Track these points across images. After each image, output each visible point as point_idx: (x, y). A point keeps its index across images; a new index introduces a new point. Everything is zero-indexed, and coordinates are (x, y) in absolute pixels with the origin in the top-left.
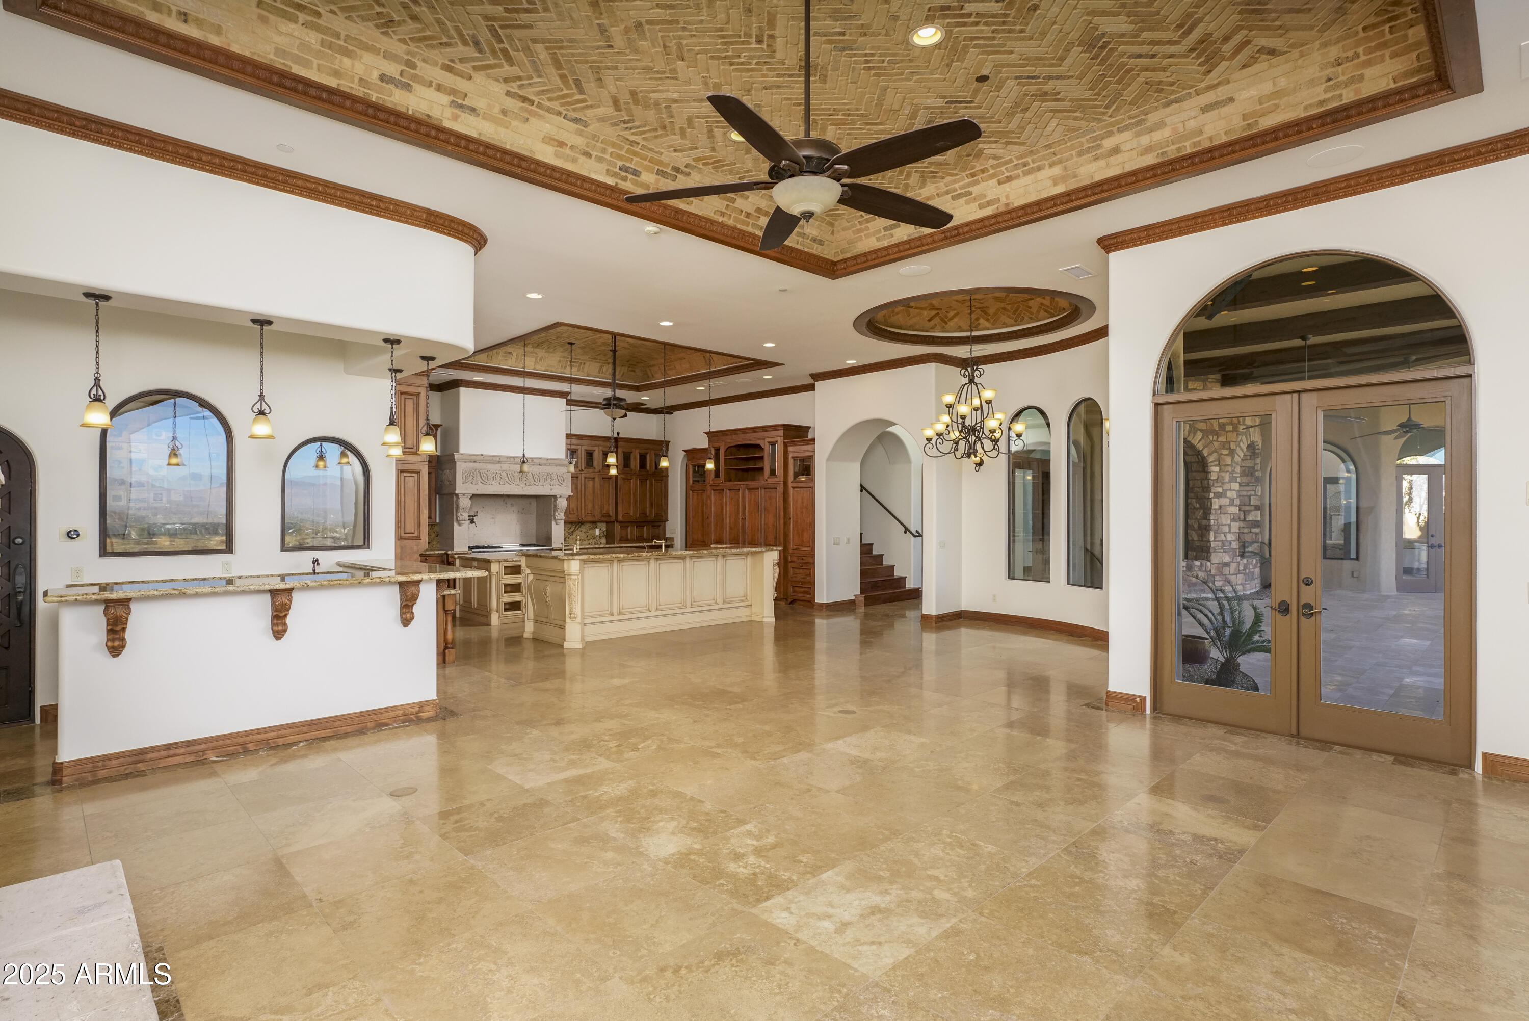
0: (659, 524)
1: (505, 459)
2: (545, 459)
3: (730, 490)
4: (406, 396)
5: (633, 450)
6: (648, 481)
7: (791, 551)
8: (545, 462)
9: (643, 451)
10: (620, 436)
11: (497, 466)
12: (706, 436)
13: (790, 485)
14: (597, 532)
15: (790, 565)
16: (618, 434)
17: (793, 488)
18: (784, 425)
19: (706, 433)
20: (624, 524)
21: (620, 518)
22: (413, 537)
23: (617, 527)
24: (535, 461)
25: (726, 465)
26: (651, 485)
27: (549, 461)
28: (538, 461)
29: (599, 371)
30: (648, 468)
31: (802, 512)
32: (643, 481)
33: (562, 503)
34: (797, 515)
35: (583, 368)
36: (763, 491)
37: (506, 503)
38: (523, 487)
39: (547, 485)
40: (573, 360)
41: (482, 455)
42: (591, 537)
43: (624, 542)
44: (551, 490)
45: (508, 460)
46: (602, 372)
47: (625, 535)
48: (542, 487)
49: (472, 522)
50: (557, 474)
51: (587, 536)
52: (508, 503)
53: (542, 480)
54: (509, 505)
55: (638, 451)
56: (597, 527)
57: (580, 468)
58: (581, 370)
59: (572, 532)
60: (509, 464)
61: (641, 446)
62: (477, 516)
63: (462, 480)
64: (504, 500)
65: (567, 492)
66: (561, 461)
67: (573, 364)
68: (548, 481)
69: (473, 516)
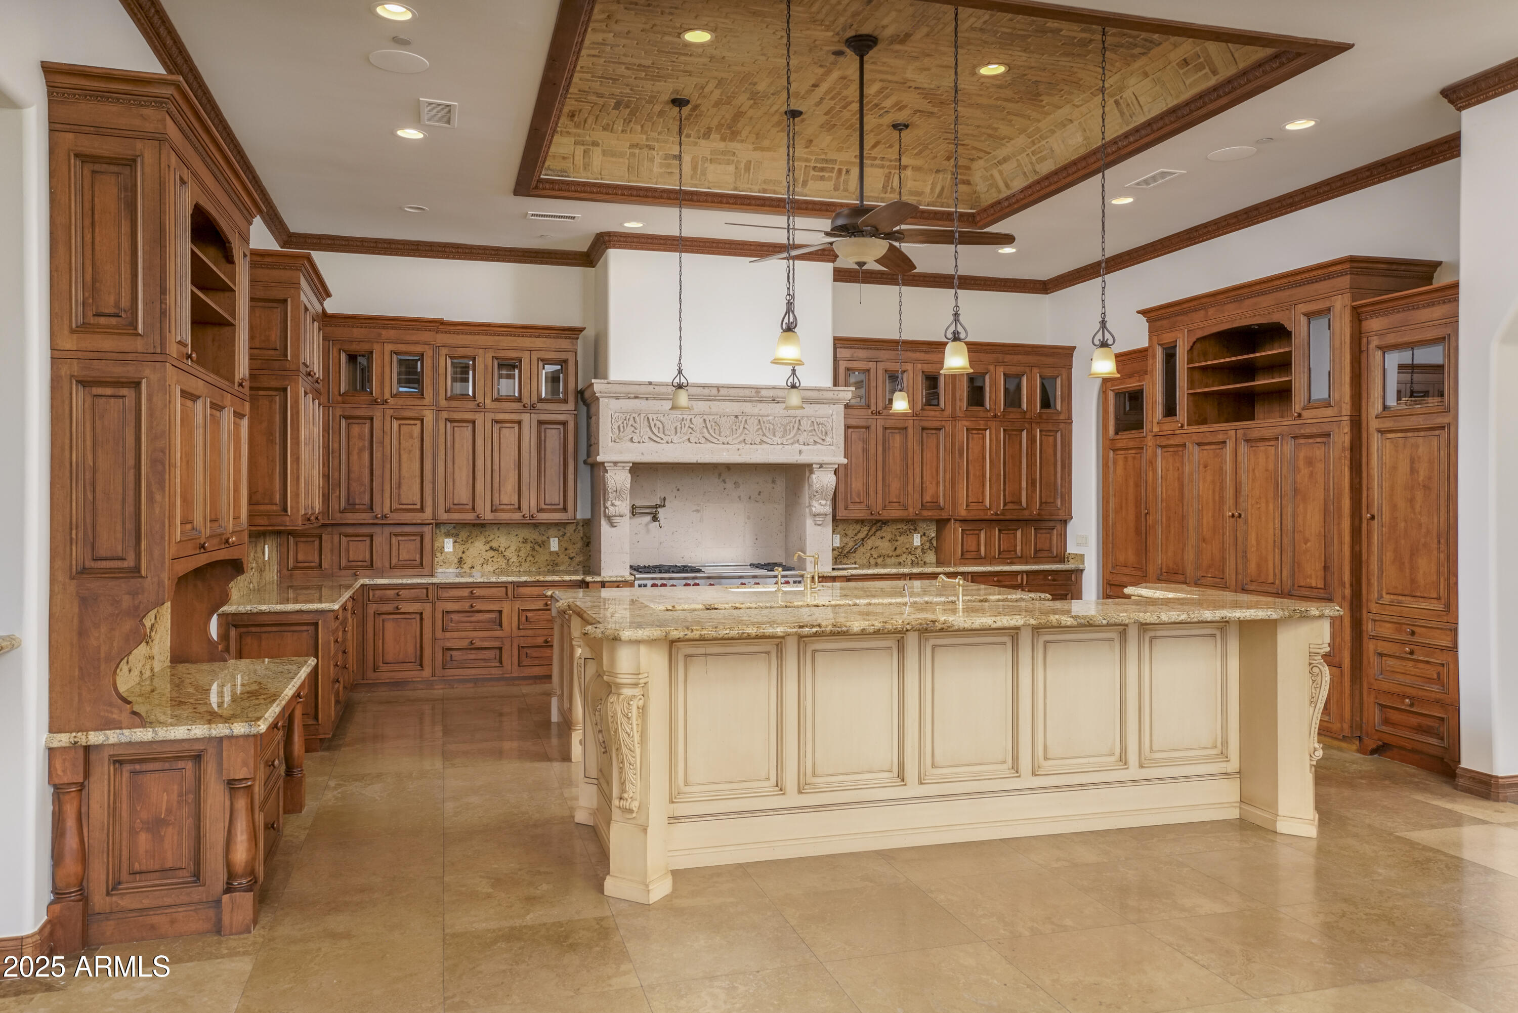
0: (1051, 524)
3: (1199, 444)
4: (97, 167)
5: (991, 368)
6: (1024, 433)
7: (1374, 607)
9: (1013, 370)
12: (1143, 319)
13: (1372, 424)
14: (917, 540)
15: (1370, 647)
17: (1381, 432)
18: (1352, 260)
19: (1143, 312)
20: (972, 524)
21: (962, 512)
22: (120, 570)
23: (955, 531)
24: (764, 393)
25: (1191, 383)
26: (1032, 440)
28: (771, 393)
29: (885, 187)
30: (1024, 406)
31: (1412, 501)
32: (1012, 434)
33: (825, 480)
34: (1394, 508)
35: (846, 182)
36: (1291, 442)
37: (724, 481)
38: (740, 446)
39: (790, 442)
40: (819, 165)
41: (650, 383)
42: (904, 549)
43: (972, 561)
44: (800, 452)
45: (706, 391)
46: (892, 188)
47: (973, 547)
48: (780, 447)
49: (655, 519)
50: (813, 419)
51: (896, 549)
52: (727, 480)
53: (779, 432)
54: (730, 485)
55: (1002, 369)
56: (915, 530)
57: (873, 408)
58: (842, 188)
59: (863, 539)
60: (709, 400)
61: (1008, 358)
62: (664, 506)
63: (611, 435)
64: (720, 475)
65: (834, 456)
66: (821, 392)
67: (821, 174)
68: (792, 434)
69: (656, 507)
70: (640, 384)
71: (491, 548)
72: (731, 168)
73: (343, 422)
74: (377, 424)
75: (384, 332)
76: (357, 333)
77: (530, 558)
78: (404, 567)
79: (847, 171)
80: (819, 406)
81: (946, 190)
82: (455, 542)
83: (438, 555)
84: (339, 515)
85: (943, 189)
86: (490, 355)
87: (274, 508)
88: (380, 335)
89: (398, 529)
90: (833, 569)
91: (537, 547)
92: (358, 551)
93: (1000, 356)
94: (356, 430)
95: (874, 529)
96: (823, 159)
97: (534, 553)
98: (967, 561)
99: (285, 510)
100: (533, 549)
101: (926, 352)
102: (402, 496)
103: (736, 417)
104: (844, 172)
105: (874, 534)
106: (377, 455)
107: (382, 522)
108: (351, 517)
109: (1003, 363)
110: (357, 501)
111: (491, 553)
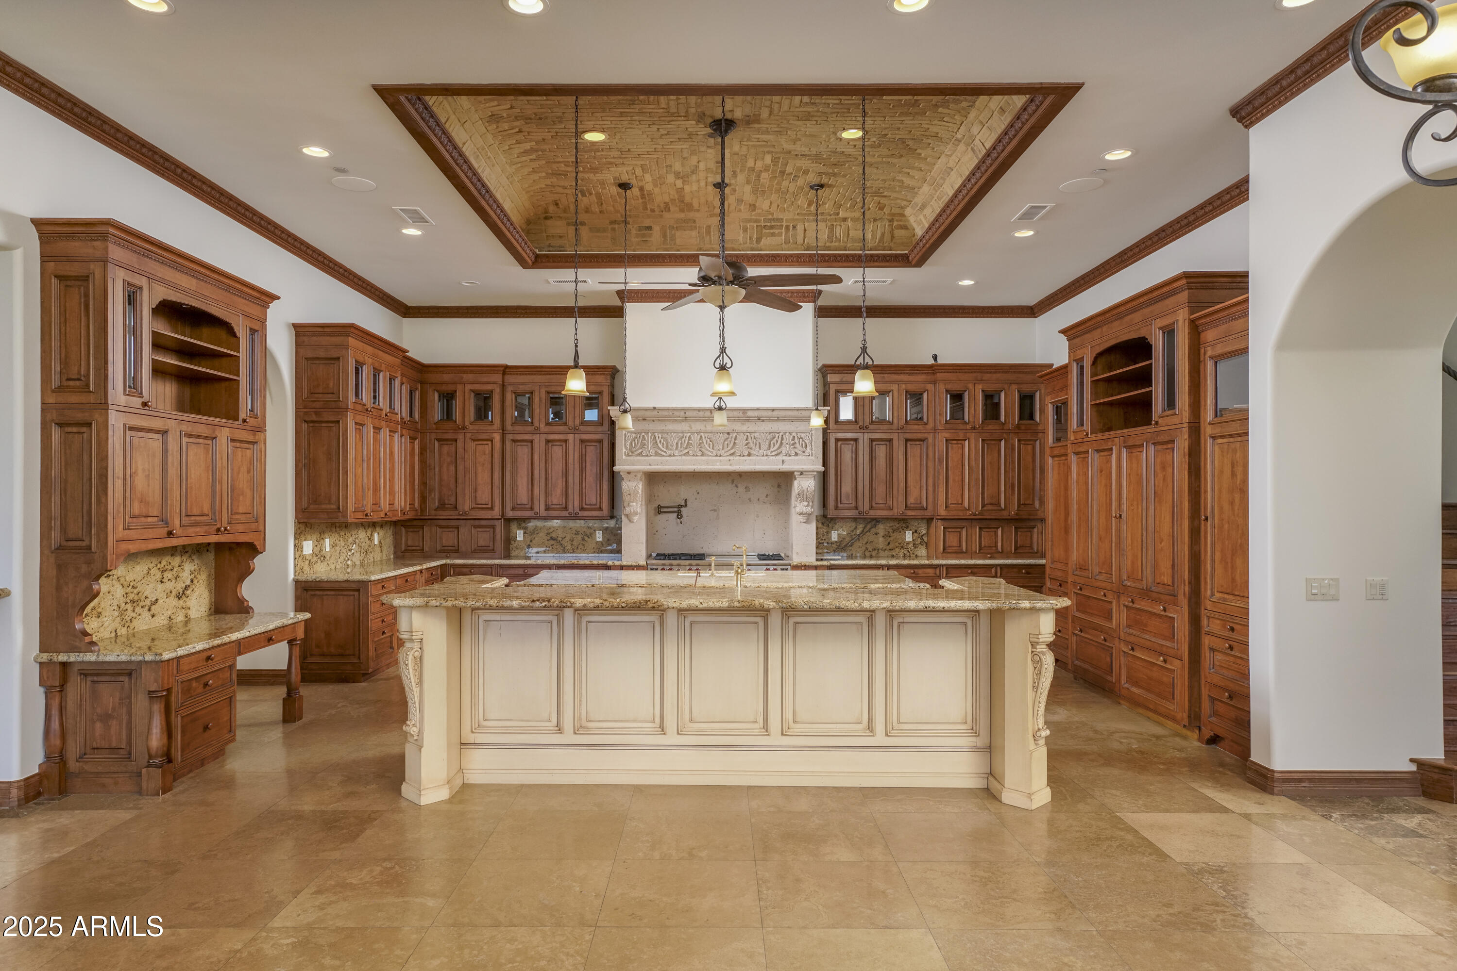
0: (1032, 524)
1: (695, 413)
2: (767, 410)
3: (1098, 451)
5: (970, 386)
6: (1003, 443)
7: (1209, 605)
8: (770, 413)
9: (991, 387)
10: (939, 361)
11: (685, 427)
12: (1063, 338)
13: (1207, 430)
14: (909, 536)
15: (1206, 641)
16: (935, 357)
17: (1214, 438)
18: (1187, 275)
19: (1061, 332)
20: (954, 523)
21: (943, 512)
23: (938, 528)
24: (750, 414)
25: (1095, 394)
26: (1010, 449)
27: (775, 413)
28: (756, 414)
30: (1003, 419)
31: (1232, 503)
32: (990, 442)
33: (807, 485)
34: (1221, 508)
36: (1152, 449)
37: (737, 486)
38: (731, 458)
39: (774, 453)
40: (768, 224)
41: (654, 408)
42: (897, 544)
43: (954, 555)
44: (783, 462)
45: (701, 414)
46: (836, 237)
47: (955, 543)
48: (766, 458)
49: (679, 516)
50: (794, 434)
51: (889, 543)
52: (739, 485)
53: (765, 446)
54: (741, 489)
55: (980, 387)
56: (907, 527)
57: (861, 423)
58: (791, 241)
59: (859, 536)
60: (704, 420)
61: (987, 376)
62: (686, 506)
63: (624, 450)
64: (733, 481)
65: (813, 465)
66: (800, 412)
67: (772, 231)
68: (776, 447)
69: (680, 506)
70: (646, 409)
71: (552, 538)
72: (694, 233)
73: (436, 444)
74: (460, 444)
75: (465, 376)
76: (446, 377)
77: (581, 546)
78: (481, 551)
79: (794, 227)
80: (799, 423)
81: (886, 235)
82: (525, 533)
83: (513, 542)
84: (433, 512)
85: (883, 235)
86: (543, 391)
87: (333, 507)
88: (462, 378)
89: (477, 523)
90: (817, 560)
91: (586, 538)
92: (448, 539)
93: (979, 375)
94: (445, 449)
95: (869, 526)
96: (771, 219)
97: (584, 543)
98: (949, 555)
99: (339, 508)
100: (583, 539)
101: (909, 374)
102: (478, 498)
103: (728, 433)
104: (791, 228)
105: (869, 531)
106: (460, 468)
107: (464, 517)
108: (442, 514)
109: (981, 381)
110: (446, 502)
111: (552, 542)
